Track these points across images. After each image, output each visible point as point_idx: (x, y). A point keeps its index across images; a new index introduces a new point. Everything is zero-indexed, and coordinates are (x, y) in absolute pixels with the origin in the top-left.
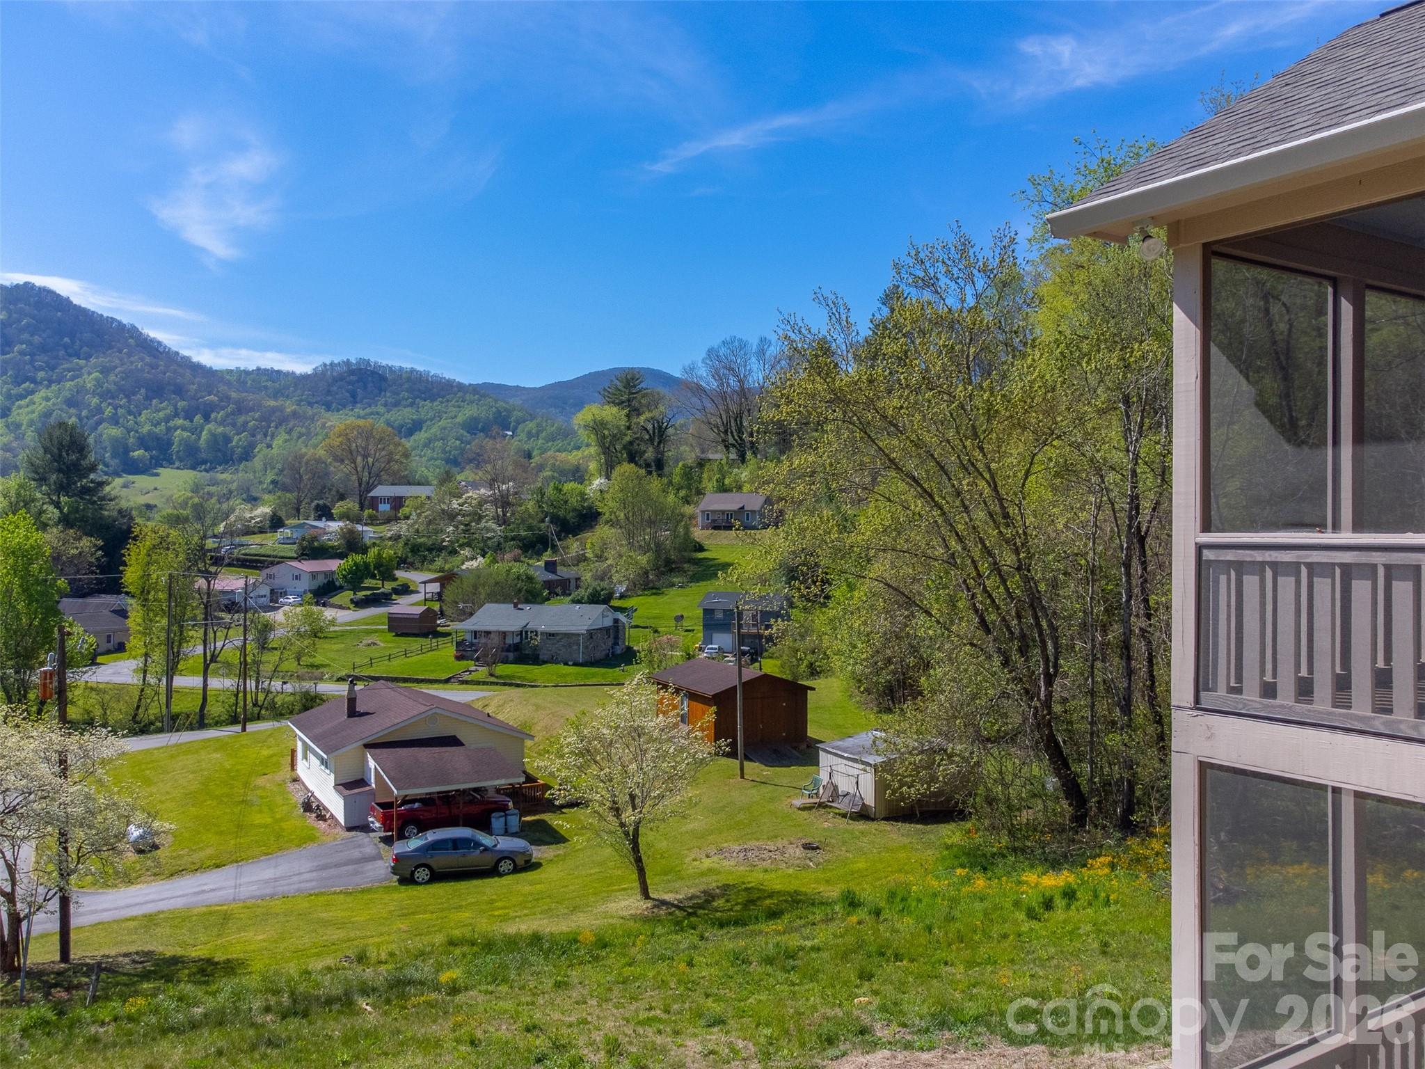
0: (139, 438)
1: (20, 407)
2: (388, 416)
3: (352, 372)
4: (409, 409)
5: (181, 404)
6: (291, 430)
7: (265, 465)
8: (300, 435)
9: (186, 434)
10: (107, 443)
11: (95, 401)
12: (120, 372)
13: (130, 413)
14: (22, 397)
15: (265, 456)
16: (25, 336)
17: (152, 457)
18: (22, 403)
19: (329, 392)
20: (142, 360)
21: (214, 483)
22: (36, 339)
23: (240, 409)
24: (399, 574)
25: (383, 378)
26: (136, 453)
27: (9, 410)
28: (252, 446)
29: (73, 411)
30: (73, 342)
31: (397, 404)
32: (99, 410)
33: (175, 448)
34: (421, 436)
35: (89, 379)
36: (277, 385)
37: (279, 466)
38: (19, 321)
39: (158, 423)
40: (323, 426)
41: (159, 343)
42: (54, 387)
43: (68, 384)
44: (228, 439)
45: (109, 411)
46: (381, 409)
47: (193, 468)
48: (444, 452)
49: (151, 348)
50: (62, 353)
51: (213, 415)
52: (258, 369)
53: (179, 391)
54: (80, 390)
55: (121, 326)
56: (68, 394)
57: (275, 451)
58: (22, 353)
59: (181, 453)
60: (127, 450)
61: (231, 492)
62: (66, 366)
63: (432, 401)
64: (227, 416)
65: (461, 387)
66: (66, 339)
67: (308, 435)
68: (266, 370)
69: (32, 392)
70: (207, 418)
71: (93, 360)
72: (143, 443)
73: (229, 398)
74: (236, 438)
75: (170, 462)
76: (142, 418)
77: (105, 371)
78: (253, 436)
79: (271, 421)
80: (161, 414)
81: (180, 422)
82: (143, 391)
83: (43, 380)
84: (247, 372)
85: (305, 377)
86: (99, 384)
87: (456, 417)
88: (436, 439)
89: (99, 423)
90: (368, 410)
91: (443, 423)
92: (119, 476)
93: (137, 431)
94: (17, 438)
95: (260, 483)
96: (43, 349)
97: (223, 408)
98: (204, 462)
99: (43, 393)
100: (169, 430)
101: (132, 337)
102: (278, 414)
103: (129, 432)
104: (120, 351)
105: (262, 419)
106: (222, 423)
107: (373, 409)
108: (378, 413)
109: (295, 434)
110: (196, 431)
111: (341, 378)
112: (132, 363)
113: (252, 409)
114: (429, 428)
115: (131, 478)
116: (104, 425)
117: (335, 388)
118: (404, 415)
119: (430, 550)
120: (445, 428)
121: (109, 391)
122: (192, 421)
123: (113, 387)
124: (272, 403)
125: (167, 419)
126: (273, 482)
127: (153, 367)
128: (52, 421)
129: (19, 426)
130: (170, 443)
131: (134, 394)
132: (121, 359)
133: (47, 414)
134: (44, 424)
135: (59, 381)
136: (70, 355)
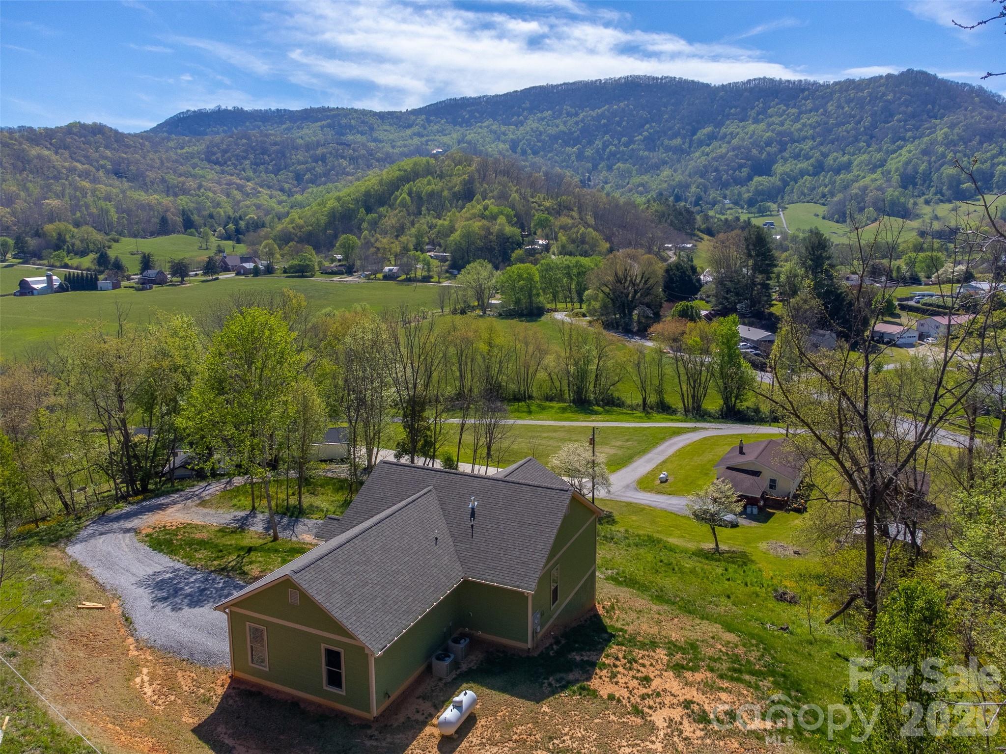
0: (969, 174)
1: (892, 159)
10: (945, 180)
11: (942, 149)
12: (964, 125)
13: (965, 155)
14: (894, 152)
16: (903, 109)
17: (977, 188)
18: (894, 156)
20: (981, 113)
22: (910, 109)
26: (965, 185)
27: (886, 161)
29: (926, 158)
30: (933, 108)
32: (944, 156)
33: (995, 179)
35: (940, 135)
38: (900, 98)
39: (986, 161)
42: (917, 142)
43: (926, 139)
45: (950, 156)
49: (991, 102)
50: (925, 117)
54: (933, 143)
56: (923, 146)
58: (899, 121)
59: (1000, 183)
60: (960, 182)
62: (926, 126)
66: (930, 106)
69: (900, 148)
71: (945, 119)
75: (991, 190)
76: (974, 159)
77: (952, 126)
80: (989, 154)
81: (1003, 159)
82: (978, 138)
83: (910, 138)
86: (946, 135)
89: (942, 165)
92: (950, 202)
93: (968, 169)
94: (886, 181)
99: (909, 147)
100: (993, 166)
101: (978, 96)
103: (962, 170)
104: (966, 110)
112: (972, 117)
115: (958, 203)
116: (945, 166)
121: (952, 141)
123: (956, 138)
125: (994, 157)
127: (988, 118)
128: (910, 167)
129: (889, 172)
130: (992, 175)
131: (970, 141)
132: (965, 116)
133: (907, 163)
134: (905, 169)
135: (920, 137)
136: (930, 117)
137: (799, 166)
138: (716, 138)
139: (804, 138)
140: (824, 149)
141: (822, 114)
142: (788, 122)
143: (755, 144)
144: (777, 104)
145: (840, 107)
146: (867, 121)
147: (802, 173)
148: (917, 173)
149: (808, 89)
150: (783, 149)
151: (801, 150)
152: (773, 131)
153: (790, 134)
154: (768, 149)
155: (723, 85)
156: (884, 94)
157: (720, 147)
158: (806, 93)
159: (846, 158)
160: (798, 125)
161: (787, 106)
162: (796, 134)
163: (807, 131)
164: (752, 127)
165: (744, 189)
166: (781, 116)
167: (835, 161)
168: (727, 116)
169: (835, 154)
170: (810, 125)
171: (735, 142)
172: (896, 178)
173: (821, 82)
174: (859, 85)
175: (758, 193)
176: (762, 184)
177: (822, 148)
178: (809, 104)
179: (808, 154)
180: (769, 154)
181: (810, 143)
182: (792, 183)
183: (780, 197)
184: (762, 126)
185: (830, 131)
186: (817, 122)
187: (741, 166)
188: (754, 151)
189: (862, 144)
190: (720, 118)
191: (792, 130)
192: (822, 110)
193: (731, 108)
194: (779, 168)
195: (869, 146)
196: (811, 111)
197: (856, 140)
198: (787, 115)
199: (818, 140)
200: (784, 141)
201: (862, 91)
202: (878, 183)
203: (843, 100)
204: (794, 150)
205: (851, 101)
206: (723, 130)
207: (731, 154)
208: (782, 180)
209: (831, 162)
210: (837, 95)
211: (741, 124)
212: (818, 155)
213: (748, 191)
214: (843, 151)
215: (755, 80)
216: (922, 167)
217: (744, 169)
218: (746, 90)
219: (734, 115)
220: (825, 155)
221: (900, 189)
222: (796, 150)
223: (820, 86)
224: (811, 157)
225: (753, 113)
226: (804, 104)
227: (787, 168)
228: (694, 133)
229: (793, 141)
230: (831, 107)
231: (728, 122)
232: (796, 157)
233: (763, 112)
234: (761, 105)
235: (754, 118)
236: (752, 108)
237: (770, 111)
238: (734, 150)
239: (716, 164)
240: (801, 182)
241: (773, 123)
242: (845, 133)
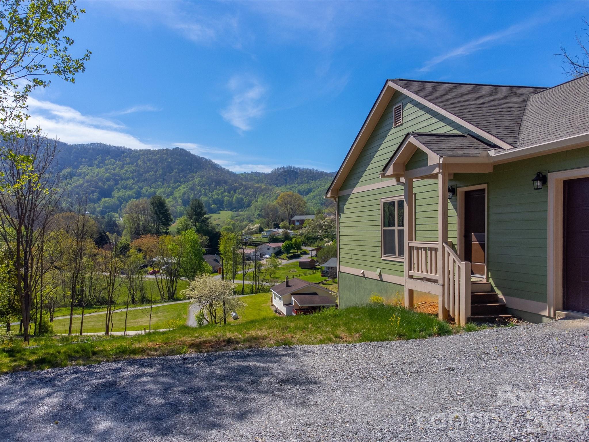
0: (213, 200)
1: (176, 191)
2: (299, 188)
3: (285, 171)
4: (307, 184)
5: (226, 187)
6: (264, 195)
7: (255, 208)
8: (267, 197)
9: (228, 198)
11: (199, 188)
12: (206, 177)
13: (210, 191)
14: (177, 188)
15: (255, 205)
16: (177, 166)
17: (217, 207)
18: (177, 190)
19: (277, 180)
20: (213, 172)
21: (238, 215)
22: (180, 167)
23: (246, 188)
24: (303, 247)
25: (296, 173)
26: (212, 206)
27: (173, 192)
28: (251, 201)
29: (192, 192)
30: (191, 168)
31: (302, 183)
32: (200, 191)
33: (225, 203)
34: (311, 195)
35: (197, 180)
36: (258, 178)
37: (260, 209)
38: (175, 161)
39: (219, 195)
40: (275, 193)
41: (218, 165)
42: (186, 184)
43: (191, 182)
44: (242, 199)
45: (203, 191)
46: (296, 185)
47: (231, 210)
48: (320, 200)
49: (216, 167)
50: (188, 171)
51: (237, 191)
52: (252, 172)
53: (226, 182)
54: (194, 184)
55: (206, 160)
56: (190, 186)
57: (259, 203)
58: (176, 173)
59: (227, 205)
60: (210, 205)
61: (244, 219)
62: (189, 176)
63: (315, 180)
64: (242, 190)
65: (326, 174)
66: (189, 167)
67: (270, 196)
68: (255, 173)
69: (180, 186)
70: (235, 192)
71: (198, 173)
72: (214, 202)
73: (242, 184)
74: (245, 199)
75: (224, 209)
76: (214, 193)
77: (202, 177)
78: (251, 198)
79: (257, 192)
80: (220, 191)
81: (226, 194)
82: (214, 183)
83: (183, 181)
84: (248, 174)
85: (268, 175)
86: (200, 181)
87: (324, 186)
88: (317, 195)
89: (200, 196)
90: (291, 186)
91: (319, 189)
93: (212, 198)
94: (176, 202)
95: (254, 215)
96: (183, 170)
97: (240, 188)
98: (235, 208)
99: (183, 186)
100: (223, 197)
101: (210, 164)
102: (259, 189)
103: (210, 198)
104: (206, 169)
105: (254, 191)
106: (240, 194)
107: (293, 185)
108: (295, 187)
109: (265, 196)
110: (232, 197)
111: (281, 174)
112: (210, 174)
113: (250, 188)
114: (314, 191)
115: (211, 215)
116: (202, 196)
117: (279, 178)
118: (304, 187)
119: (313, 239)
120: (320, 191)
121: (203, 184)
122: (230, 193)
123: (204, 183)
124: (257, 185)
125: (222, 193)
126: (258, 215)
127: (217, 174)
128: (186, 196)
129: (176, 198)
130: (223, 202)
131: (211, 185)
132: (206, 172)
133: (184, 194)
134: (184, 197)
135: (188, 182)
136: (191, 172)
137: (127, 193)
138: (75, 175)
139: (128, 178)
140: (140, 185)
141: (136, 166)
142: (117, 169)
143: (100, 179)
144: (110, 158)
145: (144, 163)
146: (160, 172)
147: (130, 197)
148: (190, 199)
149: (126, 152)
150: (117, 184)
151: (127, 184)
152: (110, 173)
153: (119, 175)
154: (108, 183)
155: (75, 145)
156: (166, 159)
157: (78, 180)
158: (125, 154)
159: (152, 190)
160: (123, 171)
161: (116, 160)
162: (123, 176)
163: (129, 174)
164: (97, 170)
165: (96, 205)
166: (113, 165)
167: (147, 191)
168: (81, 163)
169: (146, 187)
170: (130, 171)
171: (87, 177)
172: (180, 201)
173: (133, 149)
174: (153, 152)
175: (106, 207)
176: (108, 203)
177: (138, 184)
178: (128, 160)
179: (131, 186)
180: (109, 185)
181: (132, 181)
182: (125, 202)
183: (119, 210)
184: (103, 170)
185: (141, 175)
186: (134, 170)
187: (93, 192)
188: (100, 183)
189: (159, 183)
190: (76, 163)
191: (121, 173)
192: (135, 164)
193: (82, 158)
194: (117, 194)
195: (163, 184)
196: (129, 164)
197: (156, 181)
198: (117, 165)
199: (136, 179)
200: (117, 179)
201: (155, 155)
202: (172, 203)
203: (146, 159)
204: (123, 184)
205: (151, 160)
206: (79, 171)
207: (85, 184)
208: (119, 200)
209: (145, 192)
210: (142, 157)
211: (90, 168)
212: (137, 187)
213: (99, 207)
214: (150, 186)
215: (95, 144)
216: (192, 196)
217: (95, 194)
218: (90, 149)
219: (84, 162)
220: (141, 188)
221: (183, 207)
222: (125, 184)
223: (133, 151)
224: (133, 189)
225: (96, 162)
226: (125, 160)
227: (121, 193)
228: (60, 171)
229: (122, 179)
230: (140, 162)
231: (81, 166)
232: (125, 188)
233: (103, 161)
234: (100, 158)
235: (97, 165)
236: (95, 159)
237: (106, 162)
238: (87, 182)
239: (77, 190)
240: (130, 202)
241: (109, 169)
242: (150, 177)
